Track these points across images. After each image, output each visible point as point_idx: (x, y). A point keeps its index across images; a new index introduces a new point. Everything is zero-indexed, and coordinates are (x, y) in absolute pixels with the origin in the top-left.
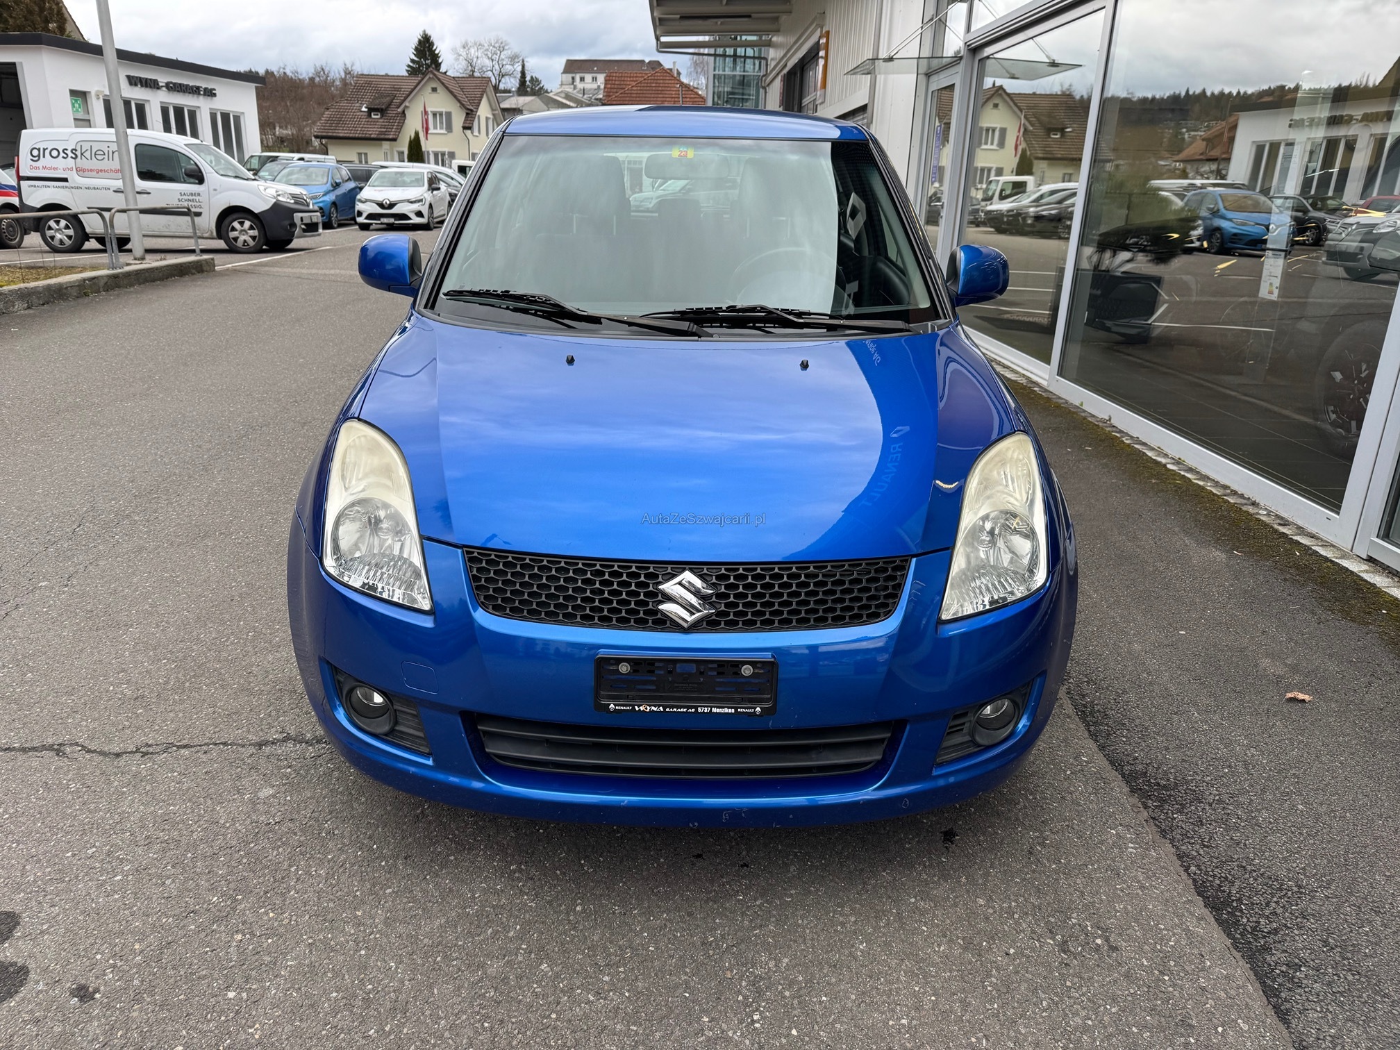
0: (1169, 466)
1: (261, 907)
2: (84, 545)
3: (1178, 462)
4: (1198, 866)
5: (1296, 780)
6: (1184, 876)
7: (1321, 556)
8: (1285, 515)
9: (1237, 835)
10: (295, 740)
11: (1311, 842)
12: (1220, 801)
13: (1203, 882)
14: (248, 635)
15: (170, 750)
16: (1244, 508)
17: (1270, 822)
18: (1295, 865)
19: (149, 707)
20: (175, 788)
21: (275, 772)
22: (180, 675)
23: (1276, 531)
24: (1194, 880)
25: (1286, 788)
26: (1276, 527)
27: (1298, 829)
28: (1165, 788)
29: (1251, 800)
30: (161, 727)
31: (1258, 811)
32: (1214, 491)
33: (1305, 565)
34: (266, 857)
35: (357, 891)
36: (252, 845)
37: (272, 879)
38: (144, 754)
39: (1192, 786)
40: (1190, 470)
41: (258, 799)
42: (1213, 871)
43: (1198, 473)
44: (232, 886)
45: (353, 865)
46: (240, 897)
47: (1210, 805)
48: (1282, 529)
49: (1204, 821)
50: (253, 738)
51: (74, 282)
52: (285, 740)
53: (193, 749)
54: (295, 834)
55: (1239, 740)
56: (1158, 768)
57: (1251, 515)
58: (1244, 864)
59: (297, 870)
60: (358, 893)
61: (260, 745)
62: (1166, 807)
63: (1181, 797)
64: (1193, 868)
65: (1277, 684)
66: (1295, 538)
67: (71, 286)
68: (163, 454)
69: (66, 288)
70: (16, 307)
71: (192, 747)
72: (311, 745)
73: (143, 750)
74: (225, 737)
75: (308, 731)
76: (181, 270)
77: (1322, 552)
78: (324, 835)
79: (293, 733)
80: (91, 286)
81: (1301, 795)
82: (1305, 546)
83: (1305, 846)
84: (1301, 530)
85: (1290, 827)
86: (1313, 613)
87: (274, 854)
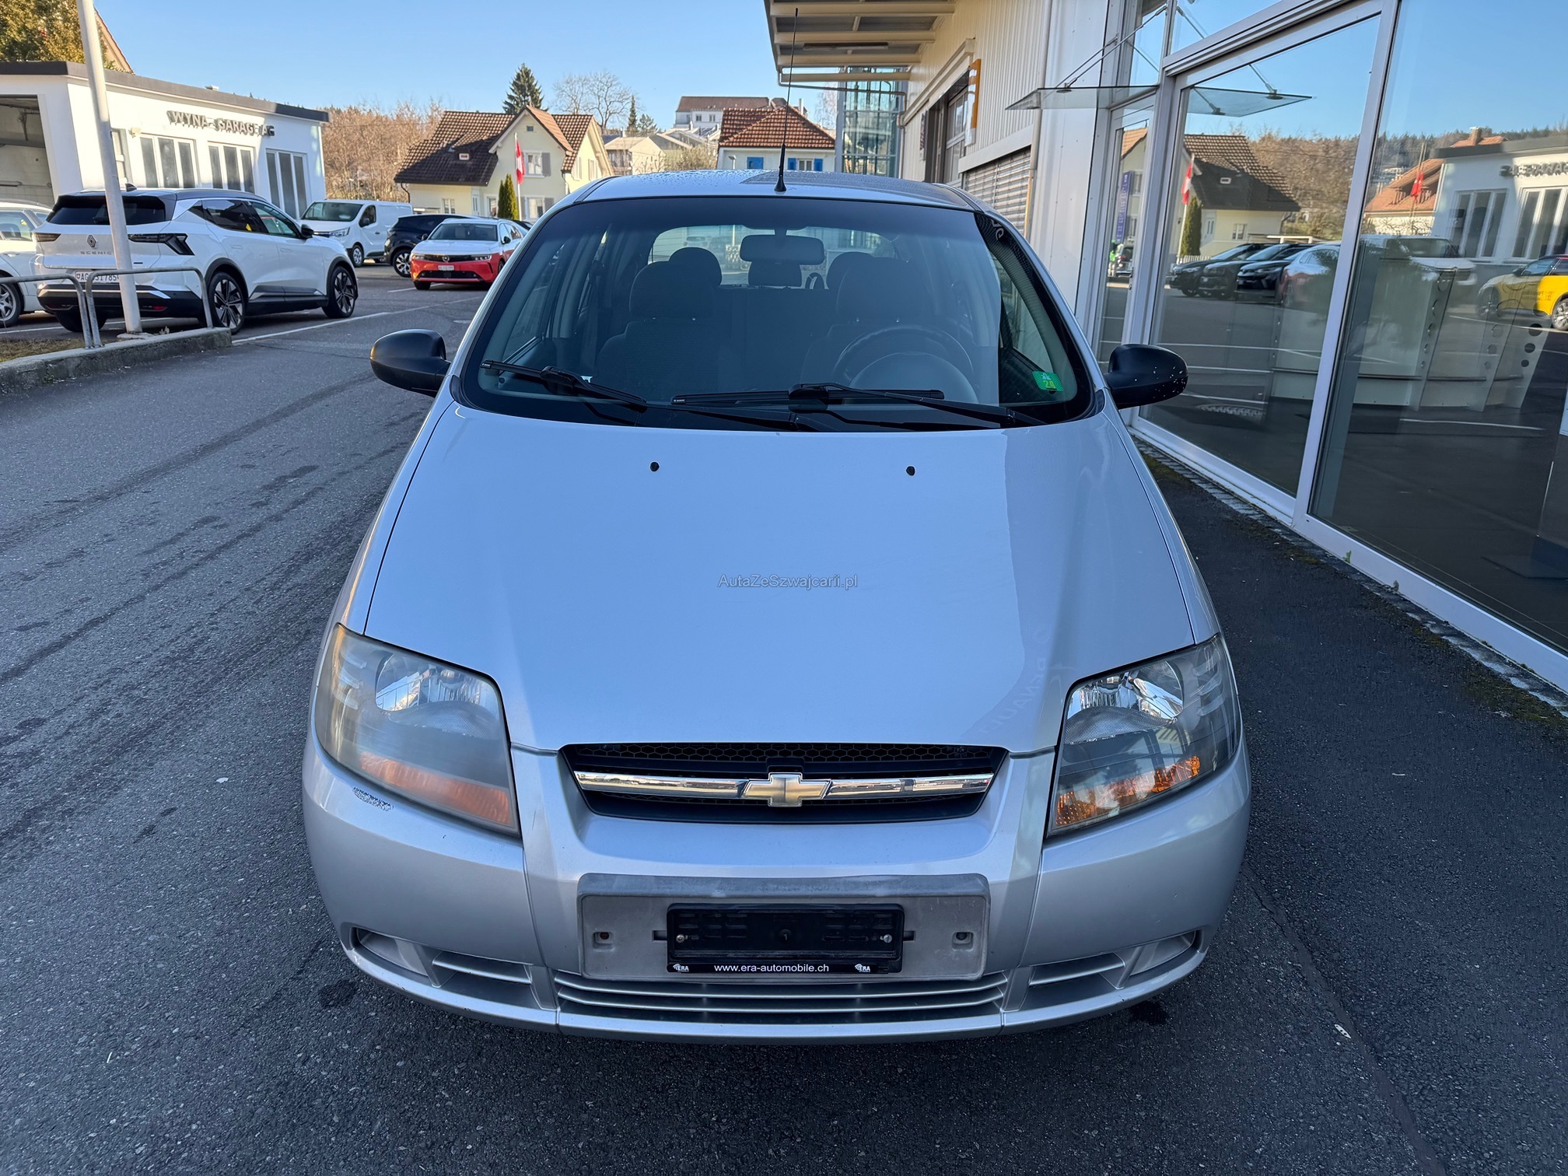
0: (1515, 683)
3: (1524, 673)
40: (1549, 689)
67: (27, 371)
76: (185, 347)
80: (55, 371)
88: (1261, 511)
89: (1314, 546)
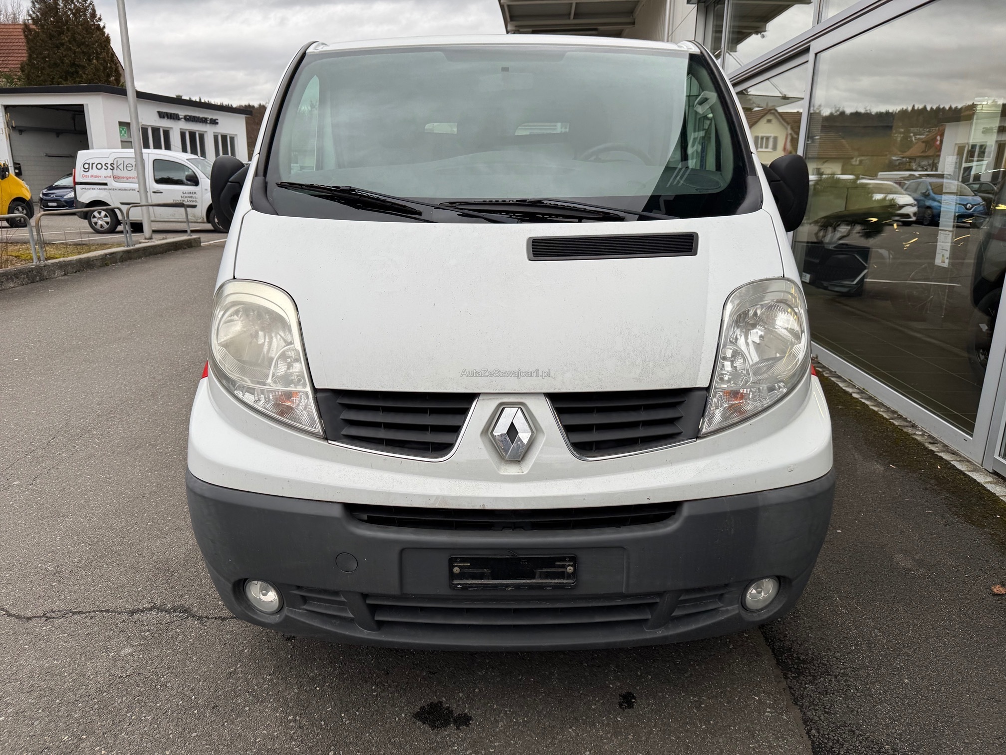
0: (855, 395)
1: (97, 745)
2: (53, 453)
3: (862, 392)
4: (818, 731)
5: (907, 658)
6: (806, 737)
7: (957, 469)
8: (935, 435)
9: (852, 704)
10: (158, 609)
11: (910, 711)
12: (844, 674)
13: (820, 743)
14: (147, 525)
15: (66, 616)
16: (905, 430)
17: (880, 693)
18: (894, 731)
19: (62, 581)
20: (62, 646)
21: (137, 635)
22: (91, 556)
23: (926, 449)
24: (813, 742)
25: (897, 664)
26: (927, 445)
27: (901, 699)
28: (804, 662)
29: (869, 674)
30: (66, 597)
31: (873, 683)
32: (885, 415)
33: (943, 477)
34: (112, 704)
35: (171, 734)
36: (105, 694)
37: (112, 723)
38: (48, 618)
39: (825, 661)
40: (870, 398)
41: (119, 656)
42: (828, 734)
43: (876, 400)
44: (81, 727)
45: (173, 712)
46: (84, 737)
47: (836, 677)
48: (932, 447)
49: (829, 691)
50: (129, 607)
51: (99, 256)
52: (151, 609)
53: (83, 615)
54: (138, 686)
55: (868, 622)
56: (800, 645)
57: (909, 435)
58: (854, 729)
59: (132, 716)
60: (171, 736)
61: (132, 613)
62: (801, 678)
63: (815, 670)
64: (813, 731)
65: (905, 575)
66: (939, 454)
67: (97, 259)
68: (127, 383)
69: (93, 261)
70: (56, 274)
71: (84, 613)
72: (169, 613)
73: (48, 615)
74: (109, 606)
75: (169, 602)
76: (176, 246)
77: (959, 466)
78: (159, 687)
79: (158, 603)
80: (110, 259)
81: (908, 670)
82: (946, 461)
83: (904, 714)
84: (946, 448)
85: (895, 698)
86: (943, 517)
87: (119, 702)
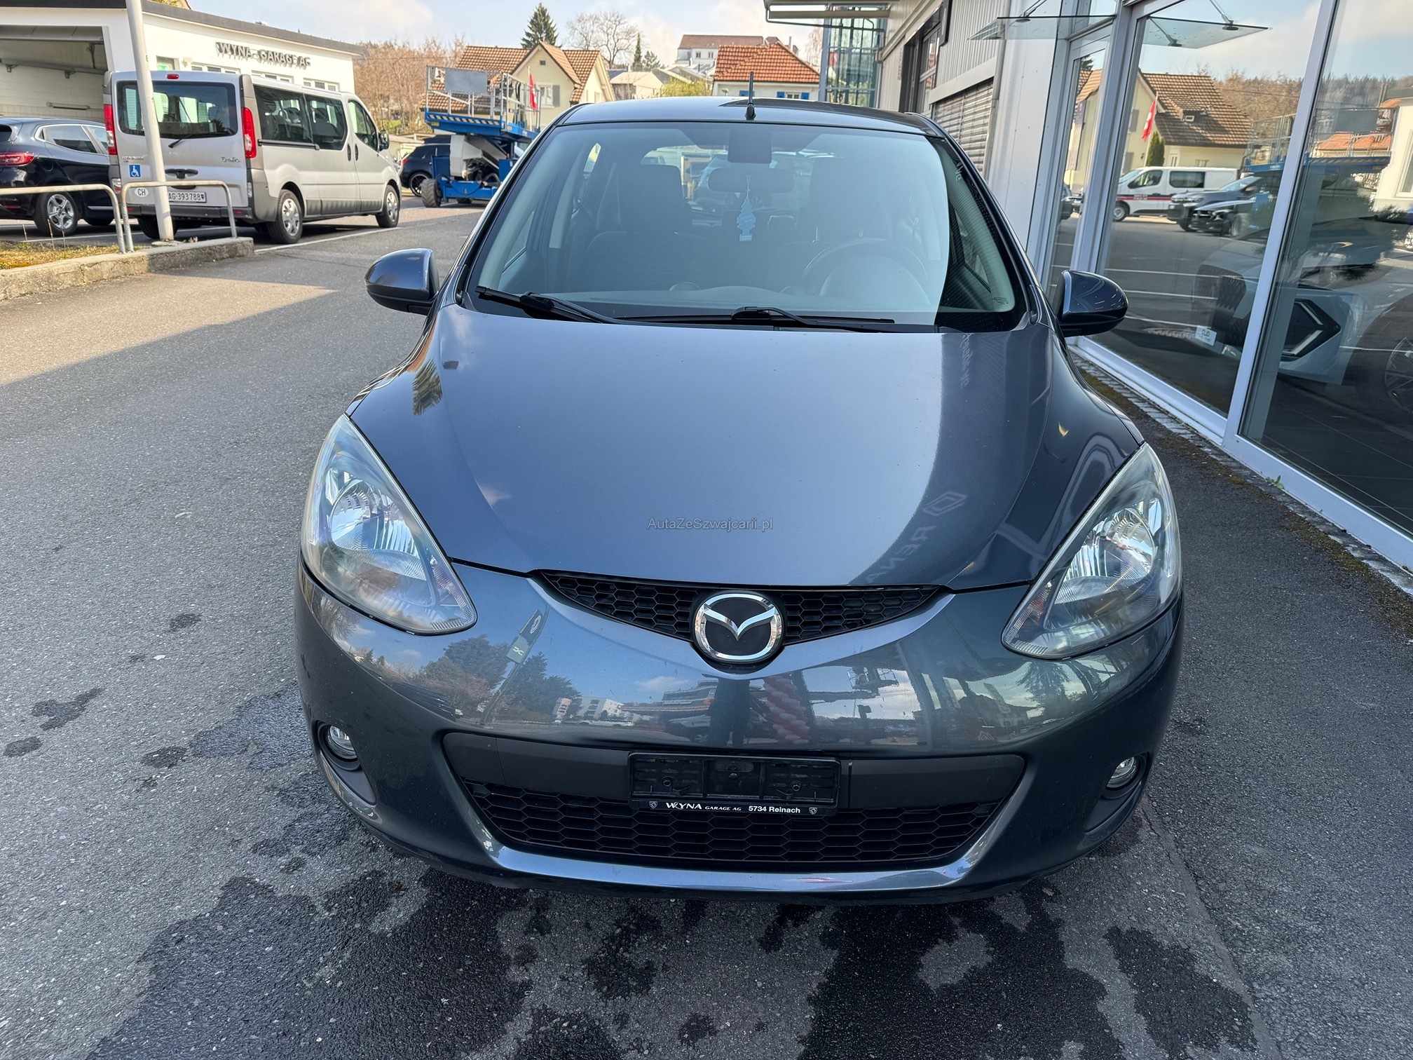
51: (69, 268)
67: (64, 272)
69: (58, 275)
80: (90, 273)
88: (1193, 431)
89: (1242, 467)
